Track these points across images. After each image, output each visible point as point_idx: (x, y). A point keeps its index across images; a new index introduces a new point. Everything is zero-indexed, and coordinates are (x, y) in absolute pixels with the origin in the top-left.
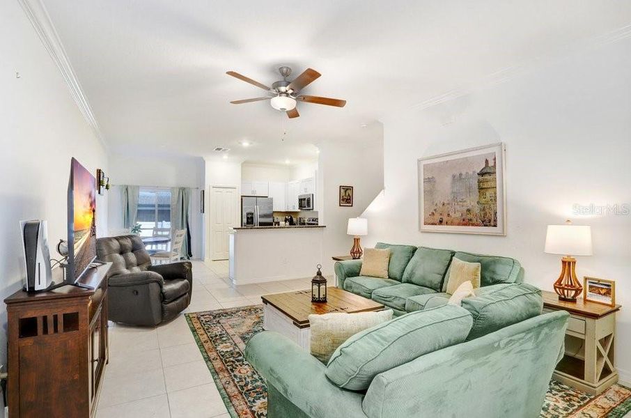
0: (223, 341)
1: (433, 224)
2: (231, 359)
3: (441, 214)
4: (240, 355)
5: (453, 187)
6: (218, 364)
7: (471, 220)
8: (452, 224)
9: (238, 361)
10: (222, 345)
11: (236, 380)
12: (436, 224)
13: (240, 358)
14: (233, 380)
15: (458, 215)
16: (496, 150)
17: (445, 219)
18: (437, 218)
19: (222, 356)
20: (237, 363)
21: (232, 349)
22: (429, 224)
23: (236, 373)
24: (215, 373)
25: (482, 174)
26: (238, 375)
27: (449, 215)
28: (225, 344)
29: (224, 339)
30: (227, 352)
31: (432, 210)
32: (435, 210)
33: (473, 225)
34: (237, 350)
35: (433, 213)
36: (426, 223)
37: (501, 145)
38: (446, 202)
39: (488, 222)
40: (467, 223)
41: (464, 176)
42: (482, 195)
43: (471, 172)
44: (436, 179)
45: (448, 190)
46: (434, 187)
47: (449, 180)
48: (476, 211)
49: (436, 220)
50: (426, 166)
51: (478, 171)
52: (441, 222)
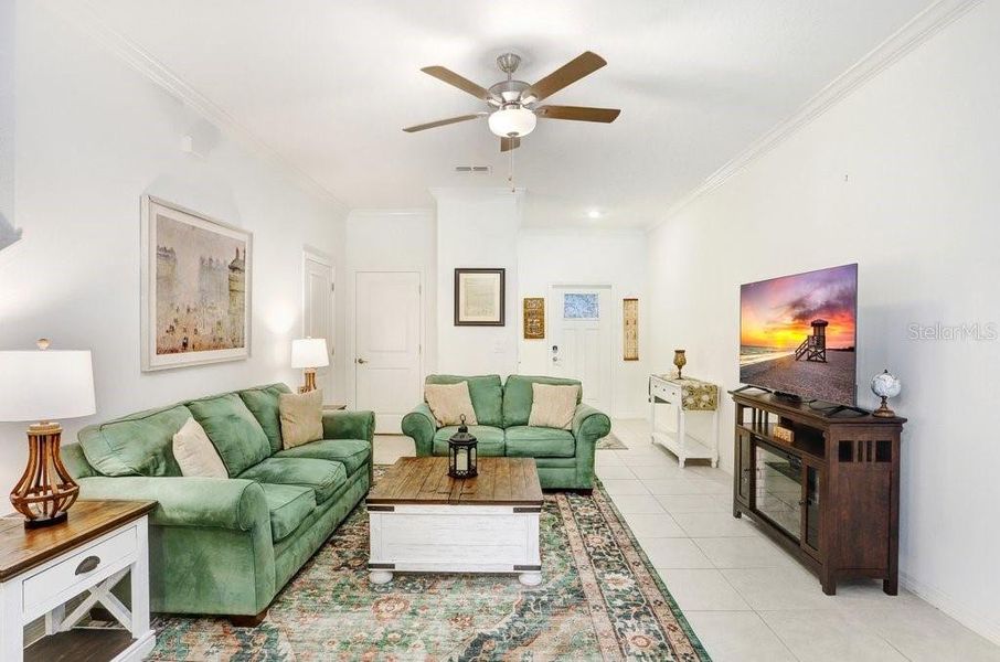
0: (622, 597)
1: (172, 351)
2: (610, 559)
3: (185, 330)
4: (595, 561)
5: (201, 280)
6: (631, 556)
7: (221, 339)
8: (200, 348)
9: (601, 554)
10: (625, 587)
11: (609, 533)
12: (177, 351)
13: (597, 557)
14: (612, 533)
15: (208, 331)
16: (246, 239)
18: (179, 337)
19: (624, 566)
20: (604, 552)
21: (607, 576)
22: (165, 352)
23: (607, 541)
24: (635, 545)
25: (233, 268)
26: (605, 538)
27: (196, 331)
28: (620, 588)
29: (619, 602)
30: (616, 572)
31: (171, 322)
32: (176, 321)
33: (224, 347)
34: (598, 571)
35: (172, 327)
36: (160, 351)
37: (251, 235)
38: (192, 306)
39: (236, 343)
40: (217, 344)
41: (214, 265)
42: (232, 299)
43: (222, 262)
44: (177, 257)
45: (195, 285)
46: (173, 269)
47: (195, 265)
48: (227, 324)
49: (177, 341)
50: (161, 220)
51: (229, 263)
52: (185, 345)
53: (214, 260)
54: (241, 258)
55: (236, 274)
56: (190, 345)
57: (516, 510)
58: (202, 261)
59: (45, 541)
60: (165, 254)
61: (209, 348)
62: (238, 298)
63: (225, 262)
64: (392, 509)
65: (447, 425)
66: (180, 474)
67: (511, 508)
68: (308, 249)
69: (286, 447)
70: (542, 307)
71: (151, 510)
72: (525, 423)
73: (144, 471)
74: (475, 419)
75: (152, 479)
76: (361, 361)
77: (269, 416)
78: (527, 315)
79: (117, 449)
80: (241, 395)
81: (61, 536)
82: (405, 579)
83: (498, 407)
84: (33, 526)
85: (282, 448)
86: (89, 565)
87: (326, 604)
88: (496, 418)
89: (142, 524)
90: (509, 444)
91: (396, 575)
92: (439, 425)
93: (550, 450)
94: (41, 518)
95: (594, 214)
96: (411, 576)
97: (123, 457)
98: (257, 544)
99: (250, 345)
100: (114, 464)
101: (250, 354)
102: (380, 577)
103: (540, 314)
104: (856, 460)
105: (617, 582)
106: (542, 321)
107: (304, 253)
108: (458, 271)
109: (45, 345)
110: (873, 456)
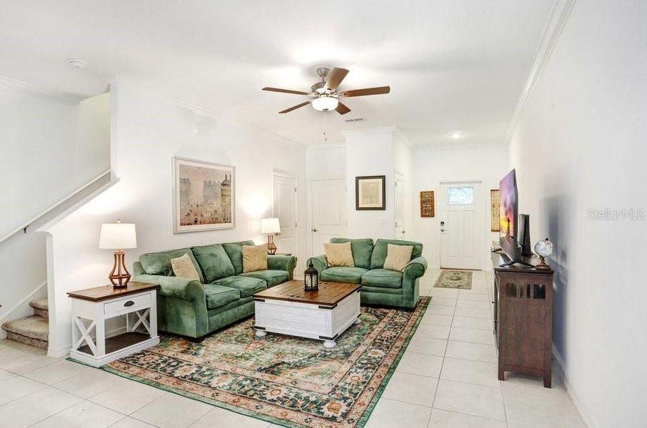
1: (188, 224)
3: (196, 215)
4: (375, 342)
5: (204, 191)
7: (217, 219)
8: (205, 223)
11: (400, 331)
12: (191, 224)
14: (402, 332)
15: (209, 215)
16: (231, 170)
17: (199, 218)
18: (192, 218)
19: (388, 347)
20: (385, 339)
21: (373, 350)
22: (185, 224)
25: (223, 185)
27: (202, 215)
29: (365, 362)
31: (188, 211)
32: (190, 211)
33: (219, 222)
34: (371, 347)
35: (189, 214)
36: (182, 224)
37: (234, 168)
38: (199, 204)
39: (226, 220)
40: (215, 221)
41: (212, 184)
42: (223, 200)
43: (217, 182)
44: (191, 182)
45: (201, 193)
46: (189, 188)
47: (201, 184)
48: (220, 211)
49: (191, 219)
50: (181, 166)
51: (221, 182)
52: (196, 222)
53: (212, 181)
54: (228, 179)
55: (226, 187)
56: (198, 221)
57: (320, 307)
58: (205, 182)
59: (118, 292)
60: (184, 181)
61: (210, 223)
62: (227, 199)
63: (219, 182)
64: (264, 301)
65: (335, 266)
66: (175, 276)
67: (317, 306)
68: (276, 170)
69: (244, 271)
70: (433, 197)
71: (158, 288)
72: (381, 267)
73: (161, 273)
74: (353, 263)
75: (165, 277)
76: (315, 231)
77: (236, 256)
78: (422, 202)
79: (151, 264)
80: (224, 245)
81: (124, 291)
82: (272, 336)
83: (368, 257)
84: (116, 288)
85: (242, 272)
86: (130, 304)
87: (230, 340)
88: (366, 263)
89: (154, 292)
90: (363, 277)
91: (269, 333)
92: (329, 265)
93: (386, 283)
94: (118, 285)
95: (456, 136)
96: (276, 335)
97: (154, 267)
98: (197, 307)
99: (235, 220)
100: (150, 270)
101: (235, 227)
102: (260, 333)
103: (431, 201)
104: (518, 295)
105: (376, 353)
106: (433, 206)
107: (272, 173)
108: (358, 179)
109: (119, 222)
110: (532, 294)
